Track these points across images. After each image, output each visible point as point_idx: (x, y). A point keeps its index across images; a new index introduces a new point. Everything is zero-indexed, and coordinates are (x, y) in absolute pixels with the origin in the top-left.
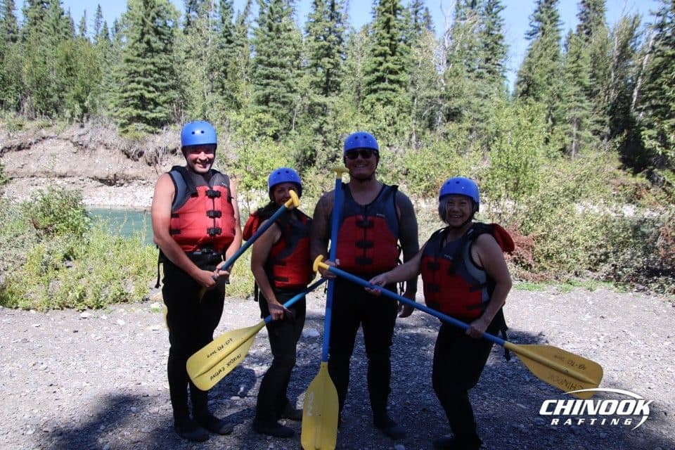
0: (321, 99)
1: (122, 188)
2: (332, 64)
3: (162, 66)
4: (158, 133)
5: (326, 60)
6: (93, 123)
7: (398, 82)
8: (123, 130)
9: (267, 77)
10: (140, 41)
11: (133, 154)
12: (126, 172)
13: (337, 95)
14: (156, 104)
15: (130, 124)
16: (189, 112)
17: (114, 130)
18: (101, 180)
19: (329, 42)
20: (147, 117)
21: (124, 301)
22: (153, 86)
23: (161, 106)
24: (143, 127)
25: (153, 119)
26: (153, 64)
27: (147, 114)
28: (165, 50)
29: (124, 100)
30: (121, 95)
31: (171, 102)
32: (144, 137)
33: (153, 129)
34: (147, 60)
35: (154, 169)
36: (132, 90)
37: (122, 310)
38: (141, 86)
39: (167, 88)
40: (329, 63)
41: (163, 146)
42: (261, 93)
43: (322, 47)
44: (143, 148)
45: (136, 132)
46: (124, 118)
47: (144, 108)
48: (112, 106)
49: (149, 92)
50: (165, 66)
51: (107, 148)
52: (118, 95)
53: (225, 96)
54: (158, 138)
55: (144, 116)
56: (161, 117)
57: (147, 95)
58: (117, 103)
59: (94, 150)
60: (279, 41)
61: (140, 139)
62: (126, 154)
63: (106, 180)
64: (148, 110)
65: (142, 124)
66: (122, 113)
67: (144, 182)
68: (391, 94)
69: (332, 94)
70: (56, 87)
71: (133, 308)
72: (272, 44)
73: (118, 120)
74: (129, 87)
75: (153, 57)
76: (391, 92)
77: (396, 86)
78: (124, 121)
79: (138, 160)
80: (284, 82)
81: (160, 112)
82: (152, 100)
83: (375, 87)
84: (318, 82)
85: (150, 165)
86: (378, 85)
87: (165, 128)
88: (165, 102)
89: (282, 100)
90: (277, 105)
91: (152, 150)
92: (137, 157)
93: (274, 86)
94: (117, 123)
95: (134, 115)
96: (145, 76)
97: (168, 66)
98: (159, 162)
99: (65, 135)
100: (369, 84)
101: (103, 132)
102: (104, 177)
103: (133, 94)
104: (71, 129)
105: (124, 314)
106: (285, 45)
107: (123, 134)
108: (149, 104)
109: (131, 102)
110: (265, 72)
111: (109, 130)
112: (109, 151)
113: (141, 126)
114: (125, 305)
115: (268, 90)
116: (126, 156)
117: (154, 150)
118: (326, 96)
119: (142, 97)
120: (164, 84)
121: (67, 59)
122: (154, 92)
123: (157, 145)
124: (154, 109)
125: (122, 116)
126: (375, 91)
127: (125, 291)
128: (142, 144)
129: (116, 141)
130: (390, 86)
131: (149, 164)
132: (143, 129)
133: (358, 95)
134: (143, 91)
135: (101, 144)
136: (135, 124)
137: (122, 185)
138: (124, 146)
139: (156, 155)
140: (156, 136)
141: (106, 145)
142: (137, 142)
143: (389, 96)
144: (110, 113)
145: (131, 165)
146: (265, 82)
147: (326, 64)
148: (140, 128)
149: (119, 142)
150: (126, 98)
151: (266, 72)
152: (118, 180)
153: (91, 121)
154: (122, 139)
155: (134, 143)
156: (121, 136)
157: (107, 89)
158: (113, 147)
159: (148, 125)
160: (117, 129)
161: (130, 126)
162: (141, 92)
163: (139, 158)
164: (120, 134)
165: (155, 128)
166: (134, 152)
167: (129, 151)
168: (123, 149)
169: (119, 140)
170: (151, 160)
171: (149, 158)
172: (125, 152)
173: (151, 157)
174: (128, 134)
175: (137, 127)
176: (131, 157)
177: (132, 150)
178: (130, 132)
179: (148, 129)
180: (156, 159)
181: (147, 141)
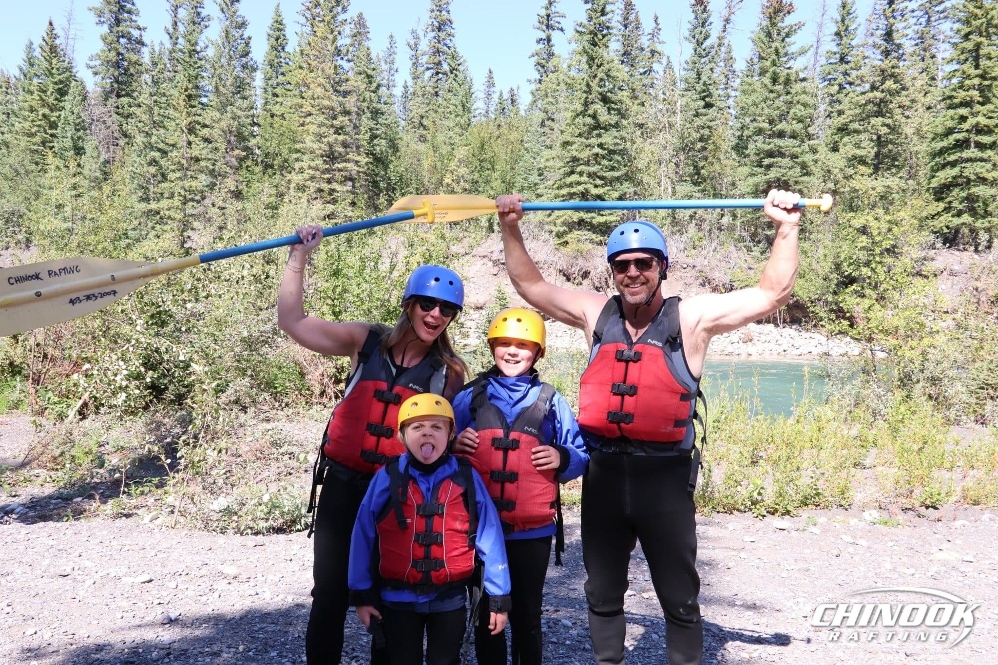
2: (888, 126)
3: (611, 148)
5: (877, 121)
8: (559, 242)
9: (770, 154)
10: (583, 113)
11: (574, 276)
13: (893, 175)
15: (569, 232)
17: (546, 241)
19: (883, 91)
20: (594, 222)
22: (602, 178)
24: (587, 237)
25: (600, 224)
26: (601, 146)
27: (593, 218)
28: (617, 126)
29: (562, 199)
30: (557, 192)
32: (589, 250)
33: (602, 238)
34: (594, 141)
36: (570, 185)
38: (585, 178)
39: (618, 179)
40: (884, 125)
43: (869, 102)
44: (589, 266)
45: (581, 245)
46: (561, 225)
49: (596, 186)
50: (616, 148)
52: (554, 193)
53: (702, 187)
55: (589, 220)
56: (611, 222)
57: (593, 191)
60: (789, 97)
61: (584, 254)
62: (564, 275)
64: (594, 212)
65: (586, 232)
66: (558, 217)
68: (982, 167)
69: (887, 174)
70: (467, 186)
72: (777, 103)
73: (553, 228)
74: (569, 180)
75: (599, 136)
76: (983, 164)
77: (990, 153)
78: (562, 229)
79: (581, 284)
80: (796, 160)
81: (611, 214)
82: (599, 197)
83: (953, 157)
84: (862, 157)
85: (599, 291)
86: (958, 154)
88: (617, 199)
91: (601, 269)
92: (580, 279)
94: (551, 232)
95: (576, 220)
96: (587, 163)
97: (621, 147)
99: (481, 251)
101: (532, 245)
103: (573, 190)
104: (489, 242)
106: (798, 102)
107: (562, 248)
110: (767, 147)
111: (539, 242)
113: (585, 234)
115: (773, 174)
116: (565, 278)
117: (604, 269)
118: (877, 178)
119: (585, 194)
120: (616, 174)
121: (482, 147)
122: (602, 186)
125: (559, 221)
126: (953, 164)
128: (587, 260)
129: (551, 258)
130: (979, 155)
131: (597, 289)
132: (587, 239)
134: (589, 186)
136: (576, 232)
138: (563, 264)
139: (607, 276)
142: (580, 259)
144: (540, 218)
146: (767, 161)
147: (880, 128)
148: (583, 238)
149: (555, 259)
150: (563, 196)
151: (769, 147)
154: (560, 254)
155: (577, 259)
156: (558, 249)
157: (526, 185)
158: (546, 265)
159: (594, 233)
160: (551, 241)
161: (569, 236)
162: (586, 186)
163: (583, 280)
164: (557, 247)
165: (603, 236)
166: (576, 272)
167: (570, 271)
168: (561, 269)
169: (555, 255)
170: (600, 283)
171: (597, 280)
172: (564, 273)
173: (600, 278)
174: (568, 246)
175: (580, 236)
176: (572, 279)
177: (573, 269)
178: (570, 243)
179: (595, 239)
180: (607, 282)
181: (594, 257)
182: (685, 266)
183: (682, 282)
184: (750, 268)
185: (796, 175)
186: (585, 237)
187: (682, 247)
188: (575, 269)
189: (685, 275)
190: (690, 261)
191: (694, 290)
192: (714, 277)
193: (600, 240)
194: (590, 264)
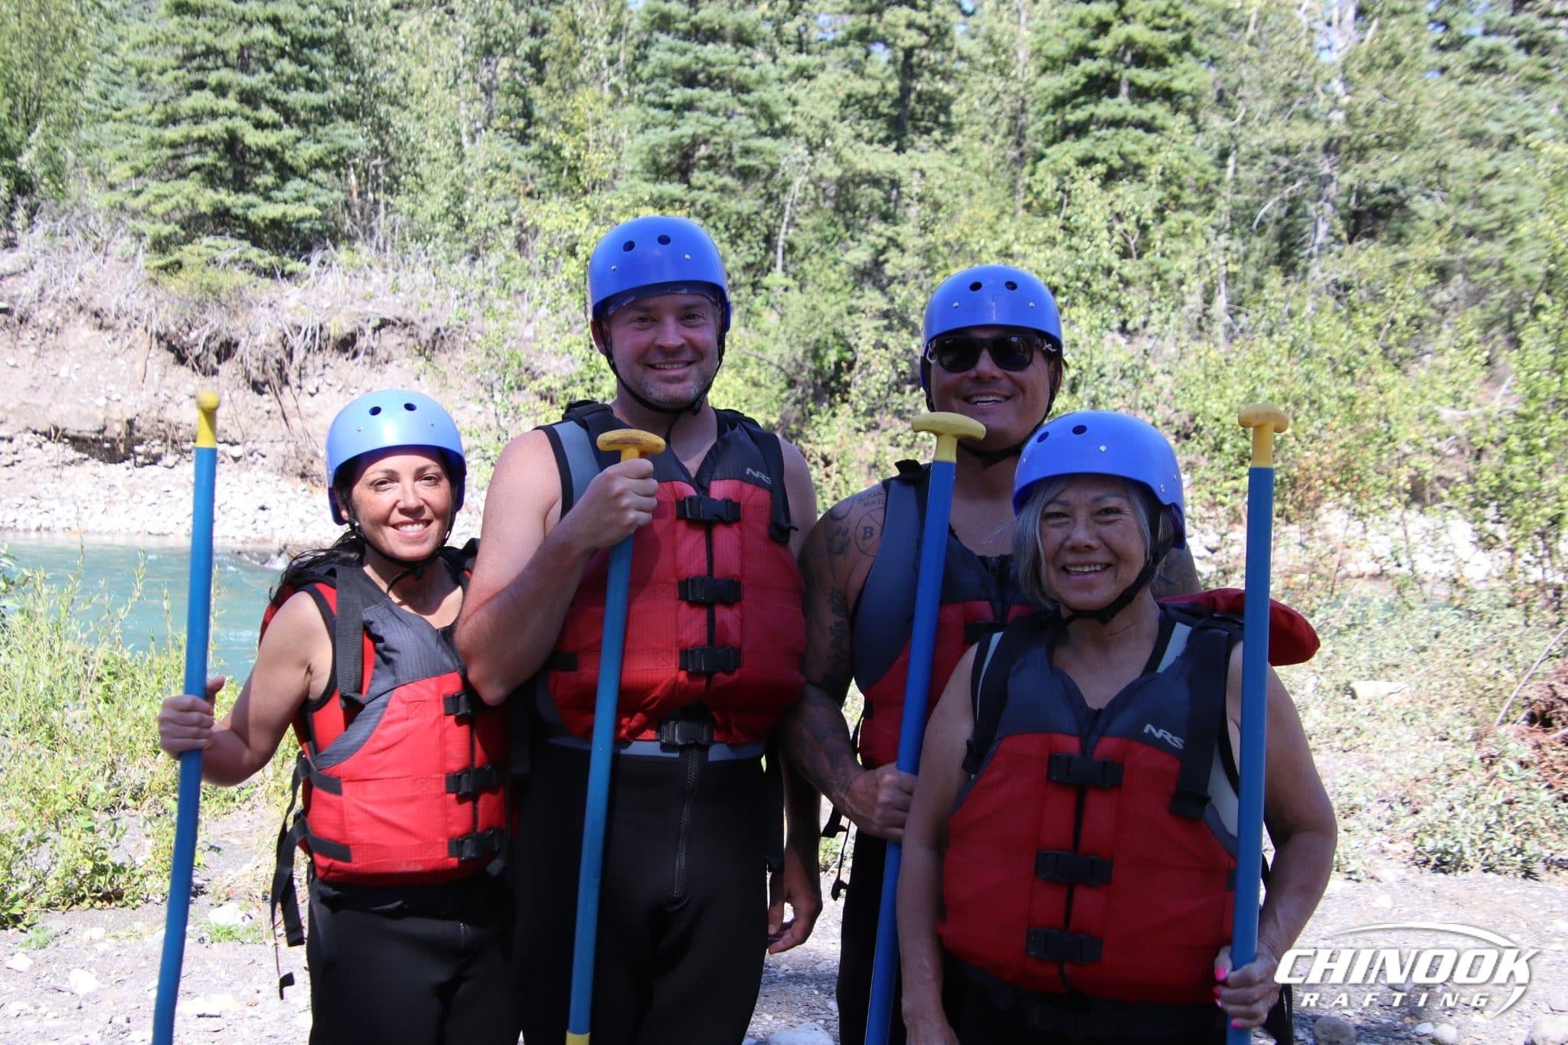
0: (880, 160)
1: (155, 470)
2: (923, 30)
3: (306, 31)
4: (289, 276)
5: (899, 14)
6: (52, 234)
7: (1168, 95)
8: (162, 262)
9: (688, 79)
11: (198, 350)
12: (172, 414)
13: (938, 144)
14: (286, 172)
15: (188, 240)
16: (402, 202)
18: (79, 442)
20: (253, 215)
21: (107, 898)
22: (274, 103)
23: (303, 177)
24: (235, 254)
25: (275, 224)
26: (274, 21)
27: (251, 206)
29: (170, 152)
30: (157, 132)
31: (338, 163)
32: (238, 289)
33: (274, 259)
34: (252, 8)
35: (274, 406)
36: (196, 117)
37: (97, 932)
38: (231, 103)
39: (324, 114)
40: (911, 25)
41: (309, 322)
42: (662, 136)
44: (235, 328)
45: (211, 271)
46: (166, 218)
47: (240, 185)
48: (120, 172)
49: (260, 125)
50: (318, 31)
51: (101, 327)
52: (145, 133)
53: (534, 147)
54: (291, 295)
55: (240, 212)
56: (302, 220)
57: (254, 138)
58: (141, 166)
59: (54, 329)
61: (223, 296)
62: (171, 348)
63: (95, 441)
64: (255, 190)
65: (234, 243)
66: (160, 198)
67: (237, 451)
68: (1138, 141)
69: (922, 142)
71: (138, 926)
73: (143, 225)
74: (186, 104)
76: (1140, 132)
77: (1156, 110)
78: (166, 230)
79: (215, 372)
80: (745, 97)
81: (299, 199)
82: (270, 154)
83: (1080, 115)
84: (870, 98)
85: (261, 393)
86: (1091, 108)
87: (316, 257)
88: (318, 164)
89: (740, 162)
90: (719, 182)
91: (266, 336)
92: (213, 360)
93: (713, 113)
94: (139, 236)
95: (204, 208)
97: (330, 32)
98: (293, 377)
100: (1059, 103)
101: (90, 267)
102: (88, 428)
103: (199, 131)
105: (101, 947)
107: (164, 278)
108: (259, 168)
109: (192, 161)
110: (680, 61)
111: (108, 259)
112: (108, 336)
113: (230, 247)
114: (110, 914)
115: (690, 126)
116: (172, 356)
117: (274, 337)
118: (900, 150)
119: (232, 144)
120: (316, 99)
122: (276, 126)
123: (288, 317)
124: (278, 188)
125: (158, 209)
126: (1080, 130)
127: (114, 858)
128: (233, 314)
129: (137, 301)
130: (1134, 112)
131: (258, 387)
132: (234, 261)
133: (1019, 144)
134: (238, 121)
135: (81, 309)
136: (207, 240)
137: (155, 459)
138: (166, 319)
139: (281, 355)
140: (285, 284)
141: (97, 314)
142: (212, 305)
143: (1129, 147)
144: (116, 196)
145: (190, 389)
146: (678, 95)
147: (902, 31)
148: (223, 257)
149: (148, 307)
150: (173, 145)
151: (684, 61)
152: (140, 442)
153: (42, 224)
154: (159, 295)
155: (204, 309)
156: (156, 283)
157: (106, 111)
158: (123, 323)
159: (255, 245)
160: (141, 258)
161: (187, 248)
162: (229, 124)
163: (219, 362)
164: (153, 275)
165: (279, 255)
166: (201, 343)
167: (185, 338)
168: (162, 331)
169: (148, 295)
170: (264, 372)
171: (255, 364)
172: (169, 343)
173: (265, 361)
174: (182, 274)
175: (215, 252)
176: (191, 358)
177: (193, 335)
178: (189, 268)
179: (255, 259)
180: (281, 370)
181: (250, 305)
185: (741, 132)
186: (228, 255)
188: (197, 336)
192: (544, 369)
193: (270, 264)
194: (239, 324)
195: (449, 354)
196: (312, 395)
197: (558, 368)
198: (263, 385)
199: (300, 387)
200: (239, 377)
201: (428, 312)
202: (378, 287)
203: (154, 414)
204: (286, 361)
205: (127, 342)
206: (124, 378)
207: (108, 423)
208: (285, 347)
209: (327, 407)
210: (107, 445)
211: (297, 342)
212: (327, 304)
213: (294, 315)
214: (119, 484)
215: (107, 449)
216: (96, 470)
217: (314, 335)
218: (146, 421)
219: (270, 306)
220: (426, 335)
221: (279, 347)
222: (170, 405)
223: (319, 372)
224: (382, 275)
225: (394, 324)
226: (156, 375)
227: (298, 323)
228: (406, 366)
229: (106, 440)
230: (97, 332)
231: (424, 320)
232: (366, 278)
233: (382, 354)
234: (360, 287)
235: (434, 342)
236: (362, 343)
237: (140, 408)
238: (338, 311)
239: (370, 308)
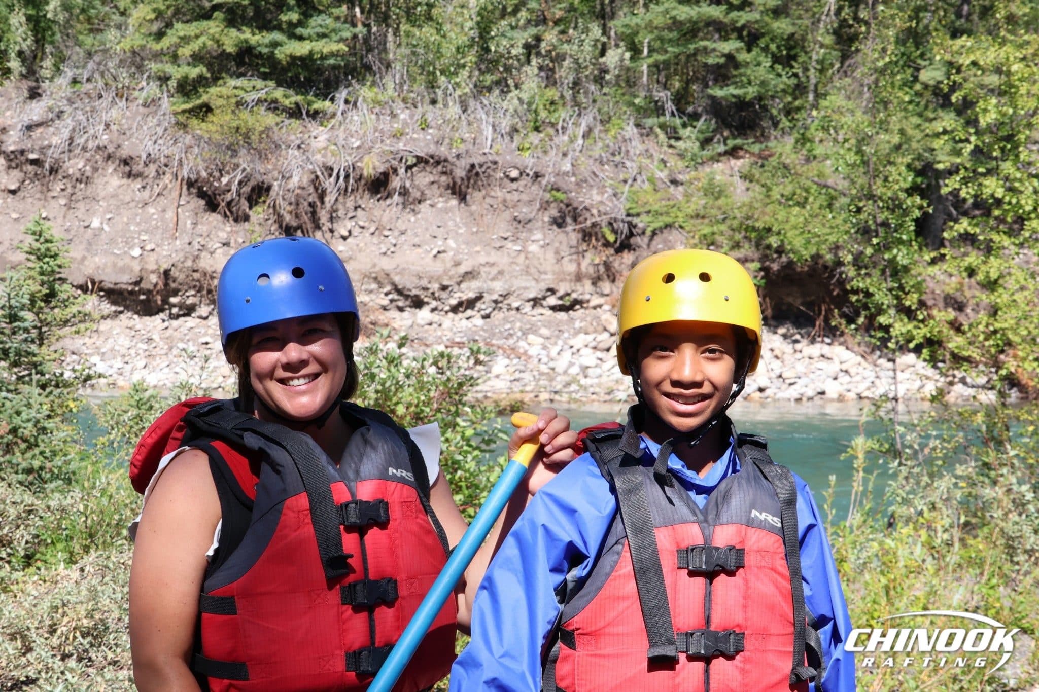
1: (190, 322)
4: (314, 115)
6: (75, 81)
8: (188, 106)
11: (228, 197)
12: (206, 263)
14: (307, 8)
15: (214, 82)
17: (151, 104)
18: (114, 295)
20: (280, 55)
24: (262, 94)
27: (276, 44)
32: (268, 129)
33: (299, 98)
41: (340, 163)
44: (262, 170)
45: (245, 115)
47: (263, 23)
51: (129, 175)
54: (319, 134)
55: (265, 51)
56: (327, 56)
59: (84, 179)
61: (254, 138)
62: (202, 194)
63: (132, 293)
64: (280, 27)
65: (259, 83)
66: (185, 40)
73: (169, 69)
78: (194, 72)
79: (247, 218)
81: (324, 35)
87: (342, 95)
91: (299, 179)
92: (245, 205)
94: (164, 79)
95: (229, 48)
98: (325, 220)
101: (114, 113)
102: (124, 280)
107: (194, 122)
111: (133, 106)
112: (138, 184)
113: (256, 88)
116: (202, 202)
117: (305, 181)
123: (318, 157)
128: (262, 156)
129: (165, 148)
132: (260, 101)
135: (109, 157)
136: (232, 82)
137: (189, 311)
138: (195, 164)
139: (314, 198)
140: (312, 124)
141: (126, 162)
142: (243, 152)
145: (223, 235)
148: (251, 97)
149: (176, 151)
152: (175, 293)
153: (69, 73)
154: (188, 139)
155: (235, 153)
156: (185, 126)
158: (152, 170)
159: (279, 84)
160: (166, 103)
161: (213, 90)
163: (250, 208)
164: (182, 118)
165: (303, 94)
166: (234, 188)
167: (216, 184)
168: (193, 177)
169: (176, 142)
170: (297, 216)
171: (289, 208)
172: (200, 189)
173: (298, 204)
174: (210, 117)
175: (241, 93)
176: (223, 204)
177: (225, 180)
178: (217, 111)
179: (281, 100)
180: (314, 213)
181: (278, 146)
182: (514, 174)
183: (507, 215)
184: (674, 182)
186: (255, 96)
187: (505, 124)
188: (229, 180)
189: (516, 196)
190: (528, 160)
191: (538, 236)
192: (587, 203)
193: (297, 104)
194: (270, 167)
195: (484, 192)
196: (344, 238)
197: (601, 202)
198: (296, 229)
199: (332, 231)
200: (270, 222)
201: (463, 148)
202: (406, 124)
203: (189, 263)
204: (318, 204)
205: (157, 190)
206: (157, 227)
207: (144, 275)
208: (316, 189)
209: (360, 251)
210: (142, 297)
211: (329, 184)
212: (357, 144)
213: (324, 156)
214: (156, 337)
215: (142, 301)
216: (131, 323)
217: (347, 177)
218: (180, 271)
219: (299, 147)
220: (460, 173)
221: (311, 190)
222: (203, 254)
223: (350, 215)
224: (408, 111)
225: (427, 162)
226: (189, 222)
227: (329, 164)
228: (440, 205)
229: (142, 292)
230: (125, 181)
231: (458, 156)
232: (393, 115)
233: (416, 194)
234: (386, 124)
235: (469, 179)
236: (395, 183)
237: (175, 258)
238: (369, 150)
239: (401, 146)
